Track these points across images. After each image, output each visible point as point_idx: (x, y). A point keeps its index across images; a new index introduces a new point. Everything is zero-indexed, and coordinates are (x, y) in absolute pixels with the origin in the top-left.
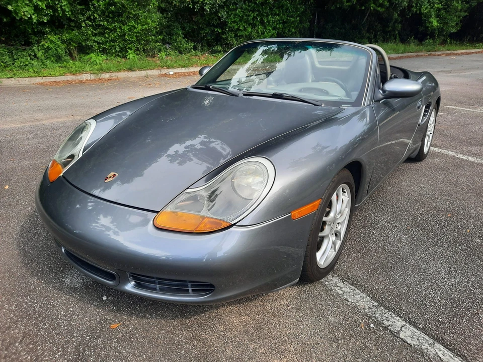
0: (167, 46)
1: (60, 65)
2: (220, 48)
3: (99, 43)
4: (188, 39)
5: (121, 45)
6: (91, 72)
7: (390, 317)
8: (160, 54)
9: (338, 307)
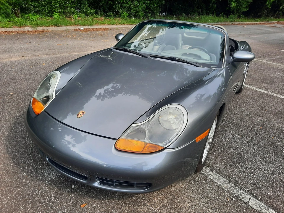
0: (78, 11)
1: (8, 20)
2: (111, 14)
3: (34, 7)
4: (92, 7)
5: (49, 9)
6: (30, 26)
7: (242, 193)
8: (74, 15)
9: (213, 188)
